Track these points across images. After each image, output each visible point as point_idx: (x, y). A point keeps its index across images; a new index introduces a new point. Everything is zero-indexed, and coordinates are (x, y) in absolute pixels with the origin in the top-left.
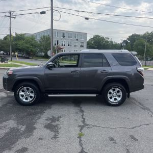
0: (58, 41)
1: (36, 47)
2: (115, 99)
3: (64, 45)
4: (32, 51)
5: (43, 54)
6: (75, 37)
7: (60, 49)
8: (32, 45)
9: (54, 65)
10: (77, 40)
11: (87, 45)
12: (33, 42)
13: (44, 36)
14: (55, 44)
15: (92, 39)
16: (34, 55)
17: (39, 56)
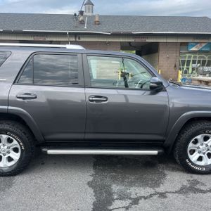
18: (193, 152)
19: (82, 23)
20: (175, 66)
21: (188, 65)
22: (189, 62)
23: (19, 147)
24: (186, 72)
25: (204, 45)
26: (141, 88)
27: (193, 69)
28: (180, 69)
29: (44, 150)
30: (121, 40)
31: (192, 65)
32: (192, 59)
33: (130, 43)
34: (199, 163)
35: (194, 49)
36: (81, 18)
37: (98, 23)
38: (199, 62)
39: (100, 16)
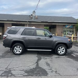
18: (59, 51)
19: (32, 18)
20: (62, 32)
21: (66, 32)
22: (66, 31)
23: (21, 48)
24: (65, 34)
25: (70, 26)
26: (48, 36)
27: (67, 33)
28: (63, 33)
29: (27, 49)
30: (44, 24)
31: (67, 32)
32: (67, 30)
33: (47, 25)
34: (60, 53)
35: (67, 27)
36: (32, 17)
37: (37, 18)
38: (69, 31)
39: (37, 16)
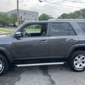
0: (21, 17)
1: (8, 20)
2: (80, 65)
3: (25, 19)
4: (6, 23)
5: (13, 24)
6: (32, 14)
7: (23, 21)
8: (6, 19)
9: (22, 34)
10: (33, 16)
11: (39, 19)
12: (6, 17)
13: (13, 14)
14: (20, 19)
15: (41, 16)
16: (7, 25)
17: (10, 26)
